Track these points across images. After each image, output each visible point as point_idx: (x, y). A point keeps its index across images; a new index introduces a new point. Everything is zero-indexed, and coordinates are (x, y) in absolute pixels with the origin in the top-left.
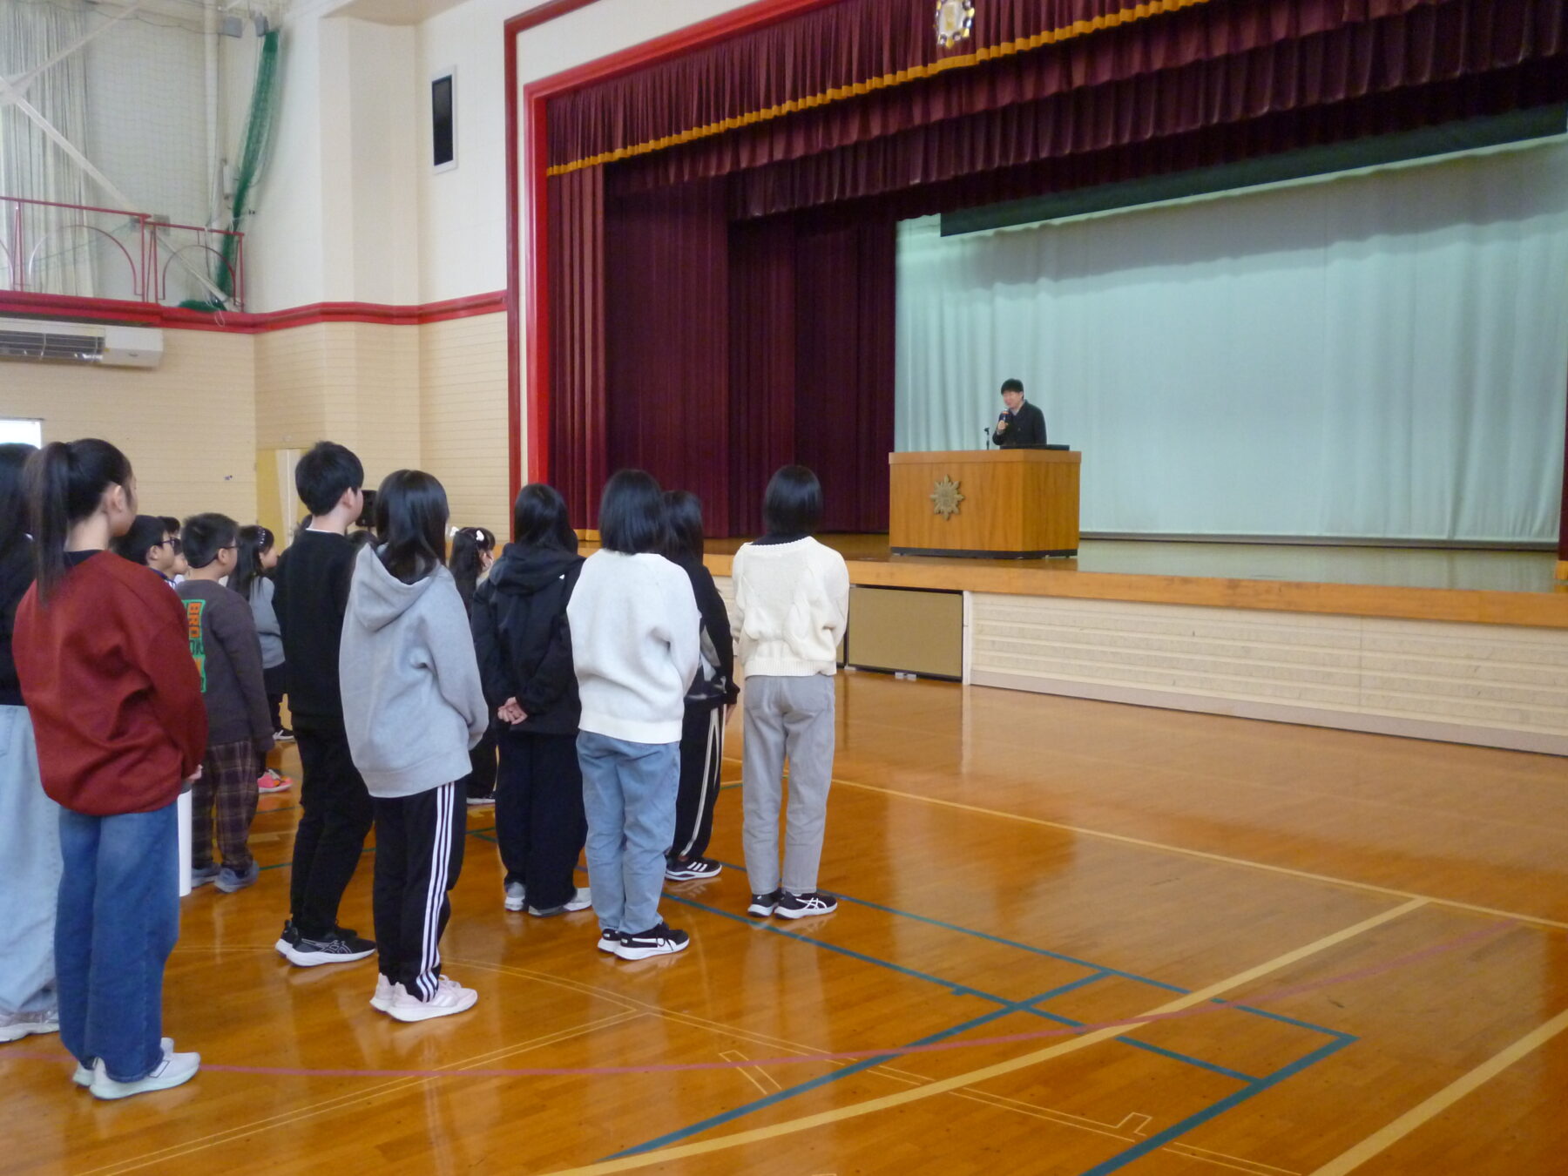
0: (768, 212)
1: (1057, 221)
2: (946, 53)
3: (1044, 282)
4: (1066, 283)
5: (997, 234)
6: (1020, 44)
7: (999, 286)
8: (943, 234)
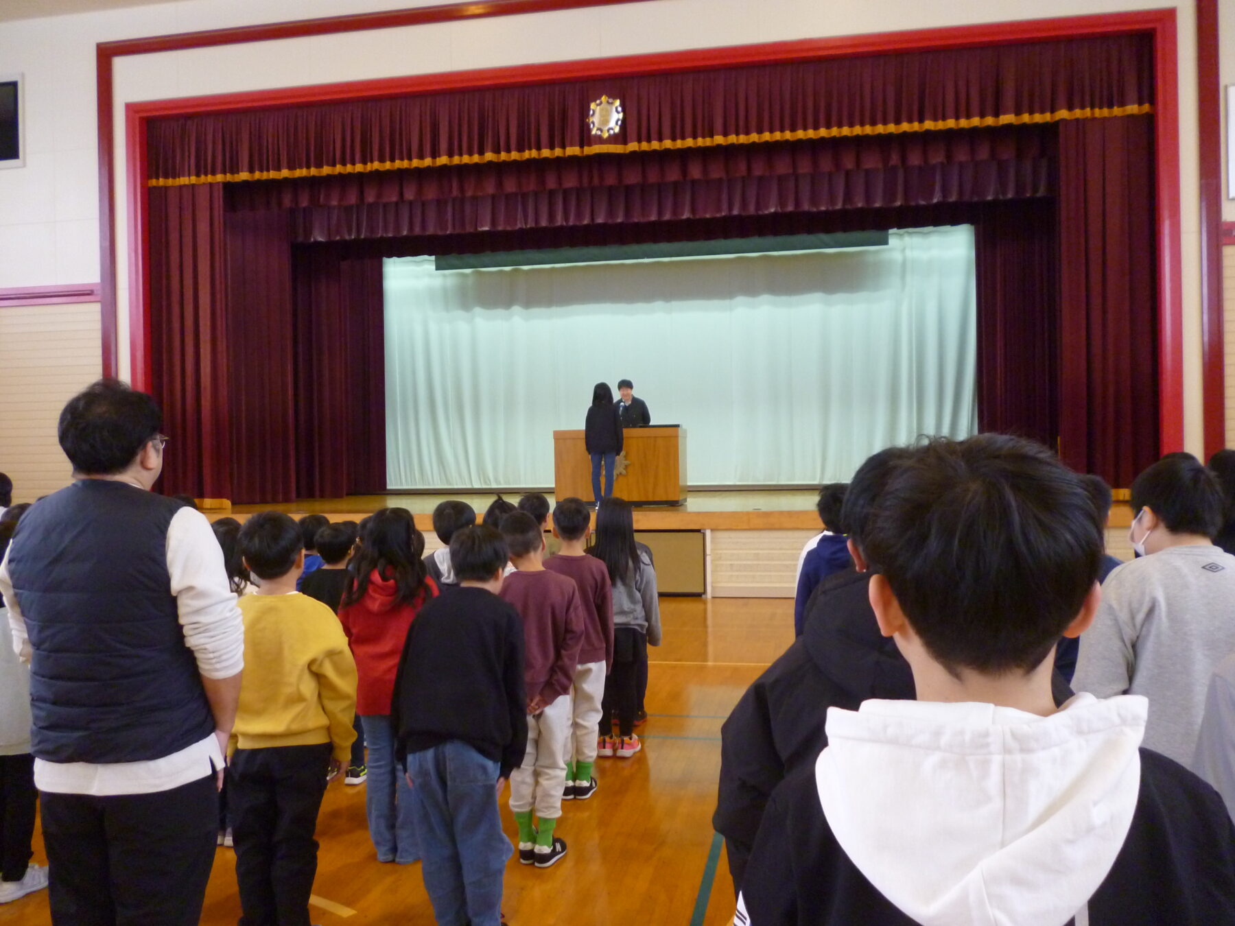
0: (332, 239)
1: (526, 268)
2: (600, 140)
3: (516, 309)
4: (536, 311)
5: (473, 272)
6: (668, 144)
7: (478, 310)
8: (438, 268)
